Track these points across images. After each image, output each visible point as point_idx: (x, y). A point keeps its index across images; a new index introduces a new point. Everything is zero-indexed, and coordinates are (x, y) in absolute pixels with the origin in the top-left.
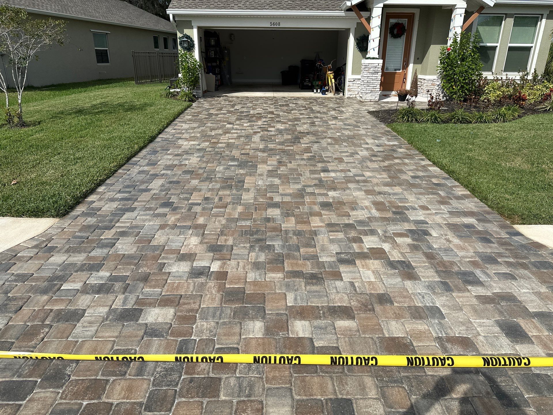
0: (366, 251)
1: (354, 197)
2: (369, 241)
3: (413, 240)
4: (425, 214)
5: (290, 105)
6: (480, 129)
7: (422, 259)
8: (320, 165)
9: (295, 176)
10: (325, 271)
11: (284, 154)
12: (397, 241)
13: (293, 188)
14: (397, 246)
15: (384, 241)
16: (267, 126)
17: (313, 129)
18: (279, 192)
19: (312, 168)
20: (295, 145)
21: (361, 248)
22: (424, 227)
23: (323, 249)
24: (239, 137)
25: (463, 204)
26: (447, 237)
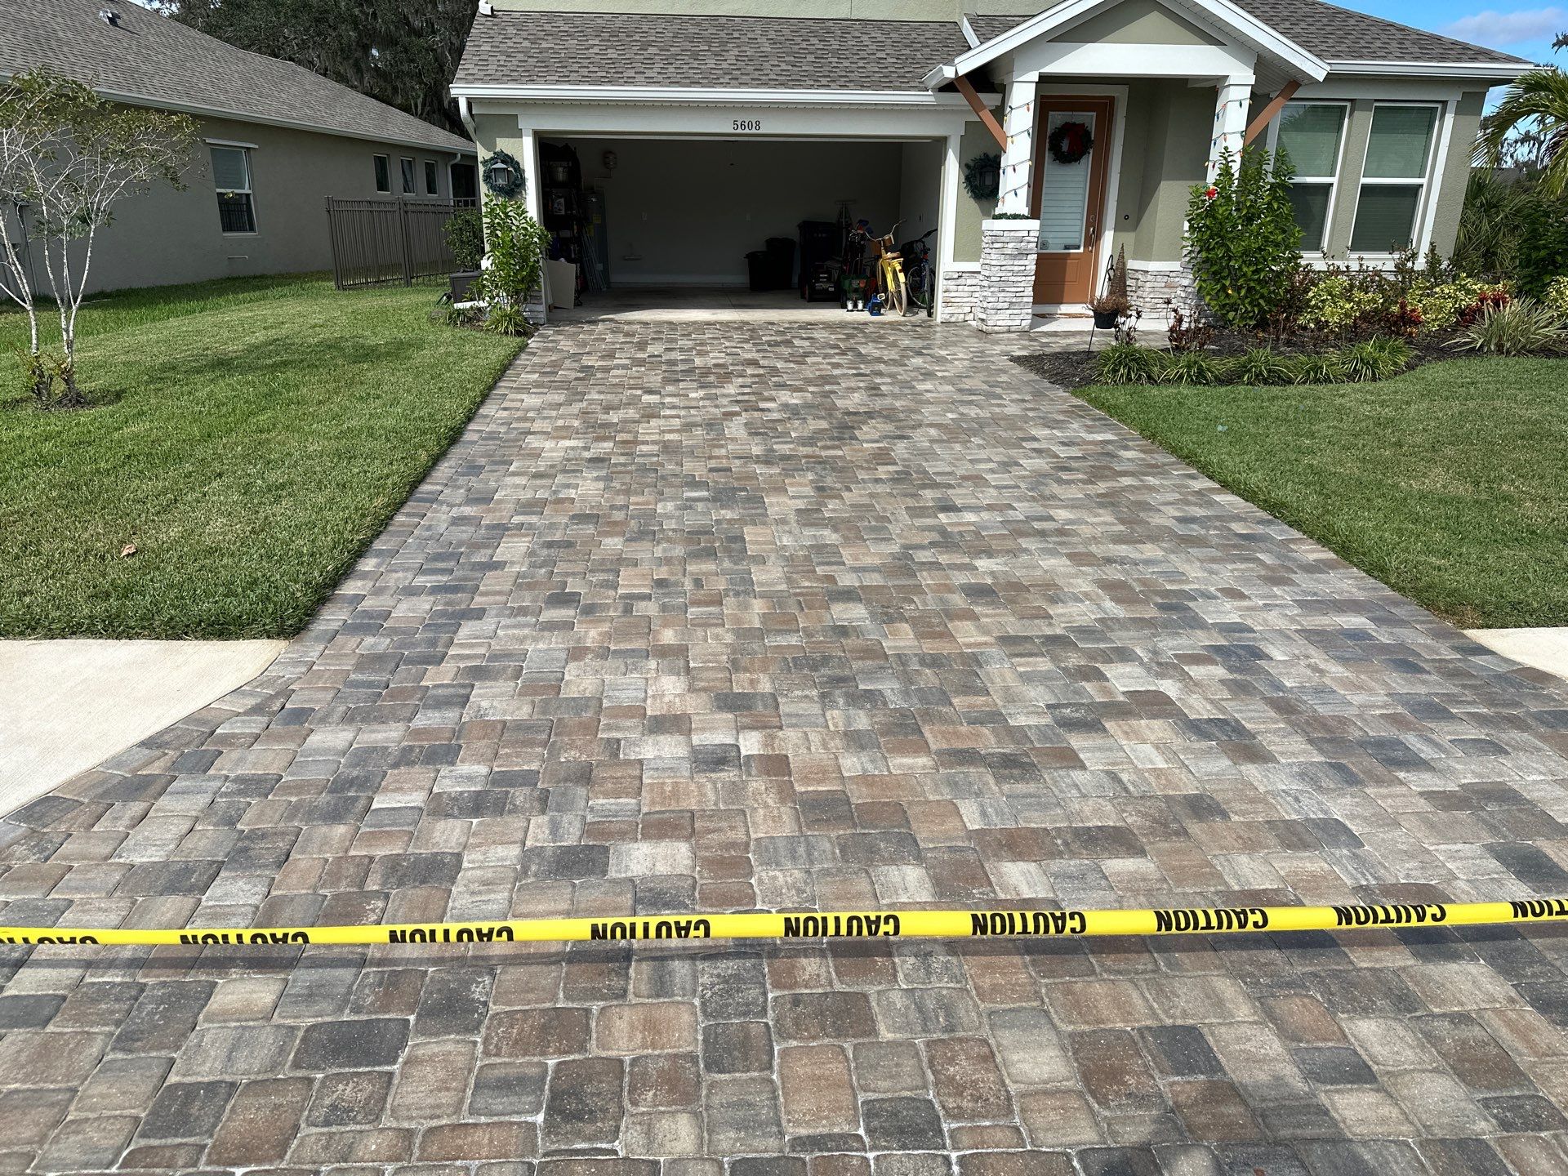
0: (1122, 698)
1: (1046, 572)
2: (1122, 676)
3: (1230, 669)
4: (1239, 609)
5: (796, 342)
6: (1320, 398)
7: (1268, 715)
8: (928, 494)
9: (873, 523)
10: (1034, 748)
11: (825, 469)
12: (1191, 673)
13: (876, 553)
14: (1196, 685)
15: (1160, 676)
16: (753, 398)
17: (878, 404)
18: (844, 564)
19: (911, 502)
20: (845, 445)
21: (1107, 691)
22: (1246, 639)
23: (1010, 698)
24: (688, 427)
25: (1326, 582)
26: (1313, 661)
